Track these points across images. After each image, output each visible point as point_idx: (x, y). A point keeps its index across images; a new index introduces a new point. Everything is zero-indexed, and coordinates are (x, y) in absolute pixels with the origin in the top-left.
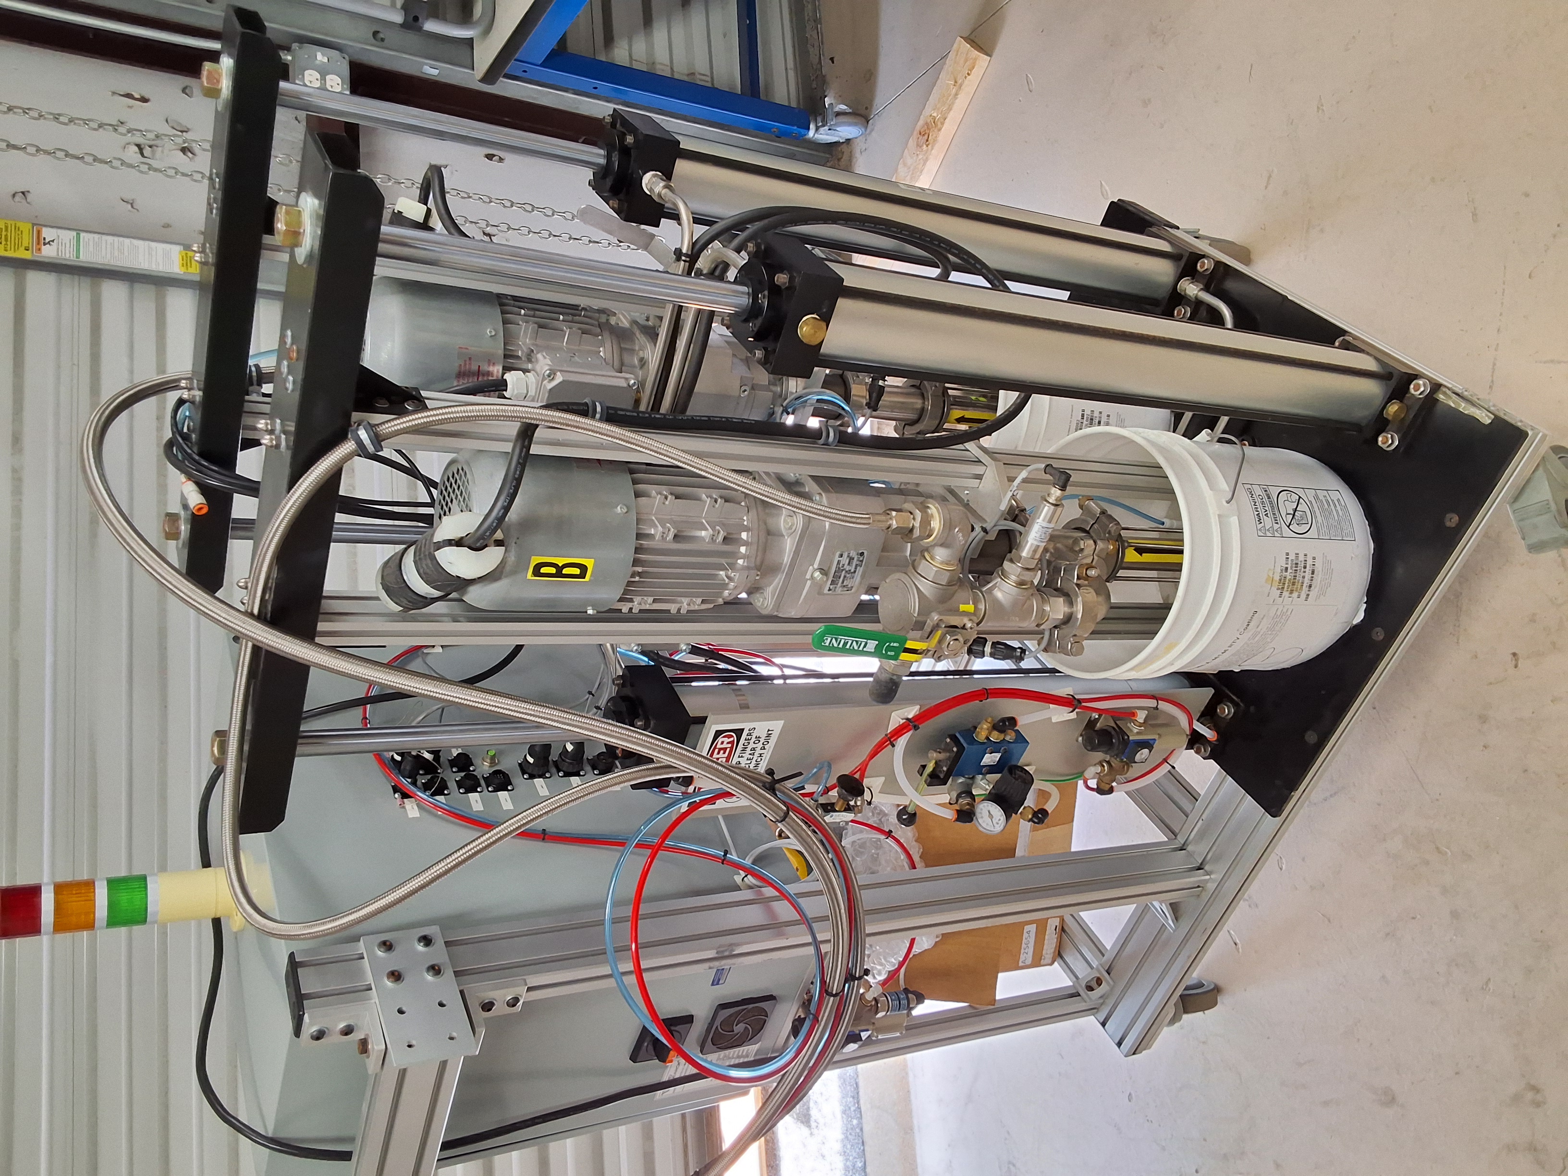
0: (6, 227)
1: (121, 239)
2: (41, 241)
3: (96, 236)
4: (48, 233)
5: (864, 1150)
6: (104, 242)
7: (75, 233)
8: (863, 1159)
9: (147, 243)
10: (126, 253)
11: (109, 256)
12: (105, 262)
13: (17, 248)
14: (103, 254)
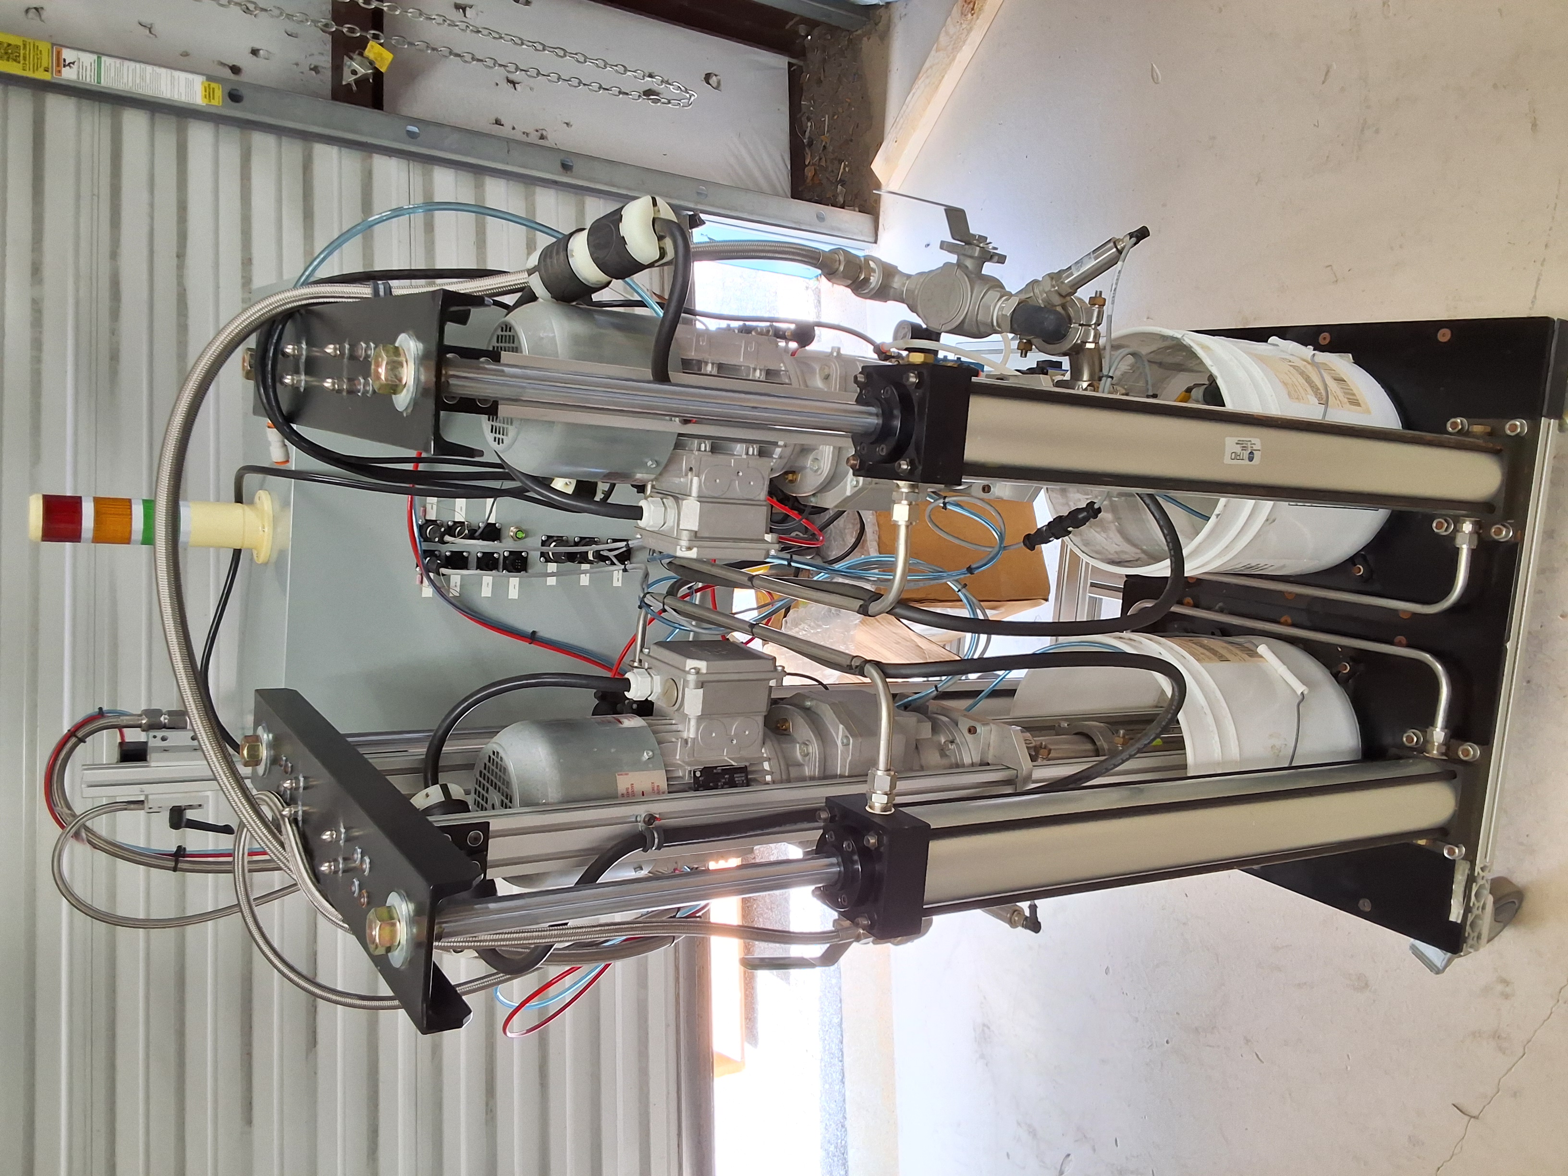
0: (25, 45)
1: (143, 66)
2: (61, 63)
3: (118, 61)
4: (68, 55)
5: (841, 1007)
6: (125, 68)
7: (95, 57)
8: (840, 1016)
9: (169, 71)
10: (148, 81)
11: (130, 84)
12: (127, 88)
13: (36, 69)
14: (125, 80)
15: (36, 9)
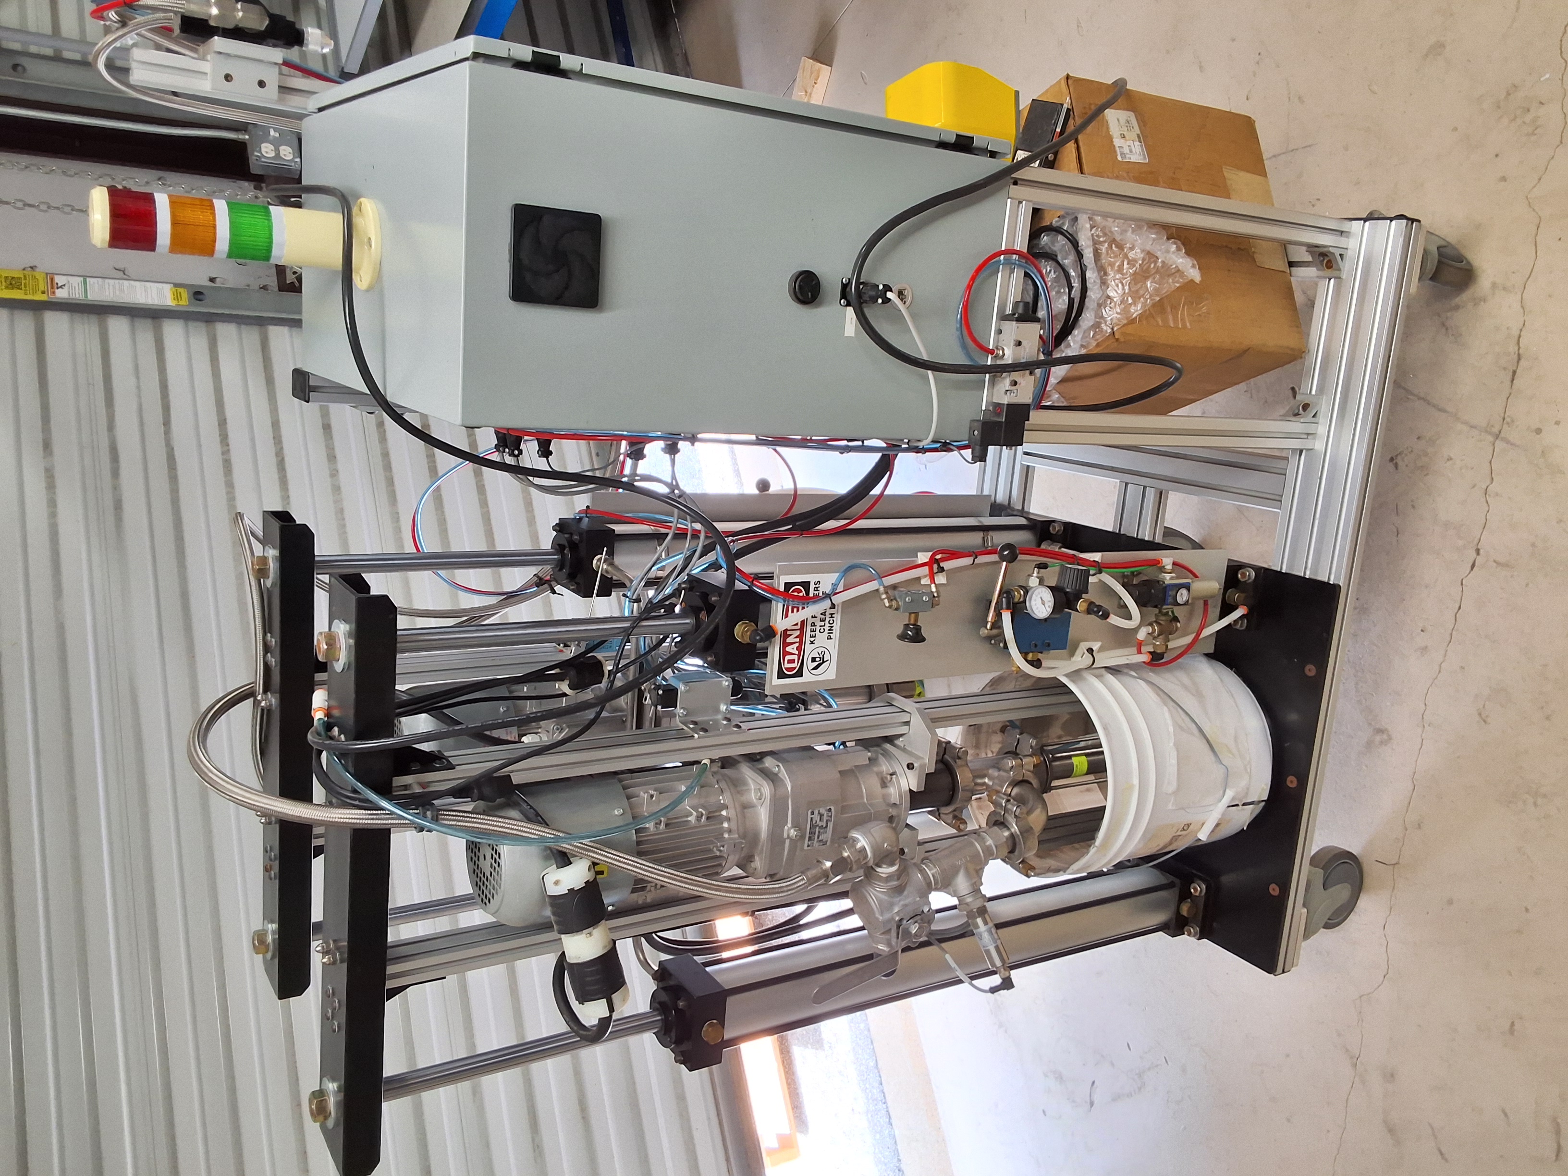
0: (25, 276)
1: (121, 281)
2: (54, 286)
3: (100, 280)
4: (59, 280)
6: (107, 287)
7: (82, 279)
9: (142, 283)
10: (125, 292)
11: (112, 295)
12: (109, 300)
13: (35, 292)
14: (107, 293)
15: (31, 267)
